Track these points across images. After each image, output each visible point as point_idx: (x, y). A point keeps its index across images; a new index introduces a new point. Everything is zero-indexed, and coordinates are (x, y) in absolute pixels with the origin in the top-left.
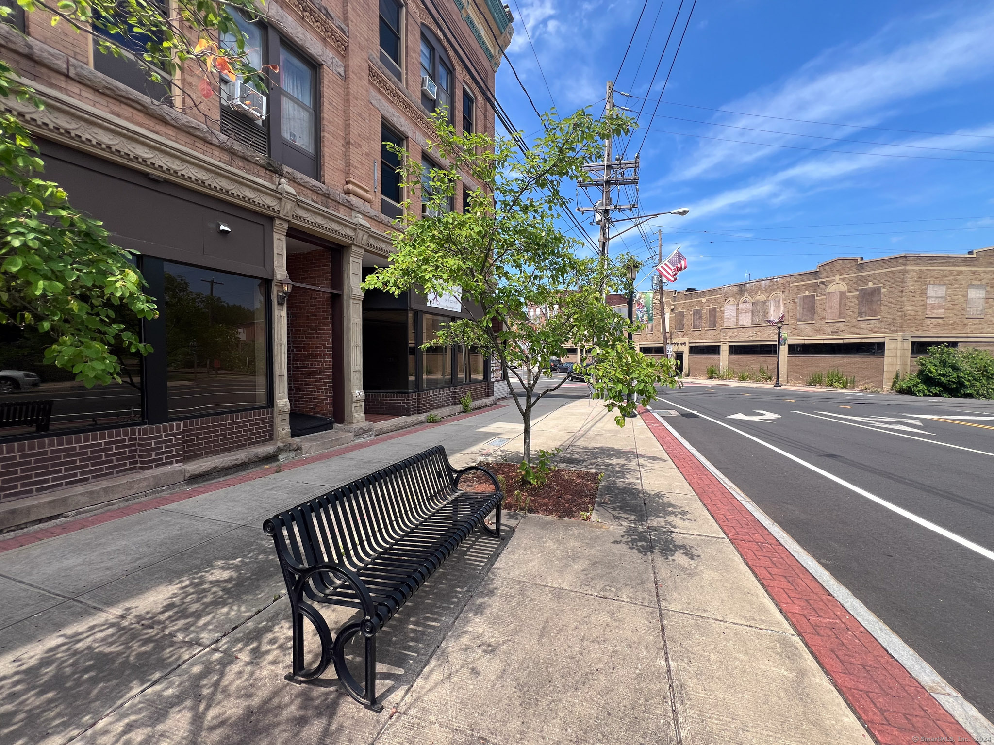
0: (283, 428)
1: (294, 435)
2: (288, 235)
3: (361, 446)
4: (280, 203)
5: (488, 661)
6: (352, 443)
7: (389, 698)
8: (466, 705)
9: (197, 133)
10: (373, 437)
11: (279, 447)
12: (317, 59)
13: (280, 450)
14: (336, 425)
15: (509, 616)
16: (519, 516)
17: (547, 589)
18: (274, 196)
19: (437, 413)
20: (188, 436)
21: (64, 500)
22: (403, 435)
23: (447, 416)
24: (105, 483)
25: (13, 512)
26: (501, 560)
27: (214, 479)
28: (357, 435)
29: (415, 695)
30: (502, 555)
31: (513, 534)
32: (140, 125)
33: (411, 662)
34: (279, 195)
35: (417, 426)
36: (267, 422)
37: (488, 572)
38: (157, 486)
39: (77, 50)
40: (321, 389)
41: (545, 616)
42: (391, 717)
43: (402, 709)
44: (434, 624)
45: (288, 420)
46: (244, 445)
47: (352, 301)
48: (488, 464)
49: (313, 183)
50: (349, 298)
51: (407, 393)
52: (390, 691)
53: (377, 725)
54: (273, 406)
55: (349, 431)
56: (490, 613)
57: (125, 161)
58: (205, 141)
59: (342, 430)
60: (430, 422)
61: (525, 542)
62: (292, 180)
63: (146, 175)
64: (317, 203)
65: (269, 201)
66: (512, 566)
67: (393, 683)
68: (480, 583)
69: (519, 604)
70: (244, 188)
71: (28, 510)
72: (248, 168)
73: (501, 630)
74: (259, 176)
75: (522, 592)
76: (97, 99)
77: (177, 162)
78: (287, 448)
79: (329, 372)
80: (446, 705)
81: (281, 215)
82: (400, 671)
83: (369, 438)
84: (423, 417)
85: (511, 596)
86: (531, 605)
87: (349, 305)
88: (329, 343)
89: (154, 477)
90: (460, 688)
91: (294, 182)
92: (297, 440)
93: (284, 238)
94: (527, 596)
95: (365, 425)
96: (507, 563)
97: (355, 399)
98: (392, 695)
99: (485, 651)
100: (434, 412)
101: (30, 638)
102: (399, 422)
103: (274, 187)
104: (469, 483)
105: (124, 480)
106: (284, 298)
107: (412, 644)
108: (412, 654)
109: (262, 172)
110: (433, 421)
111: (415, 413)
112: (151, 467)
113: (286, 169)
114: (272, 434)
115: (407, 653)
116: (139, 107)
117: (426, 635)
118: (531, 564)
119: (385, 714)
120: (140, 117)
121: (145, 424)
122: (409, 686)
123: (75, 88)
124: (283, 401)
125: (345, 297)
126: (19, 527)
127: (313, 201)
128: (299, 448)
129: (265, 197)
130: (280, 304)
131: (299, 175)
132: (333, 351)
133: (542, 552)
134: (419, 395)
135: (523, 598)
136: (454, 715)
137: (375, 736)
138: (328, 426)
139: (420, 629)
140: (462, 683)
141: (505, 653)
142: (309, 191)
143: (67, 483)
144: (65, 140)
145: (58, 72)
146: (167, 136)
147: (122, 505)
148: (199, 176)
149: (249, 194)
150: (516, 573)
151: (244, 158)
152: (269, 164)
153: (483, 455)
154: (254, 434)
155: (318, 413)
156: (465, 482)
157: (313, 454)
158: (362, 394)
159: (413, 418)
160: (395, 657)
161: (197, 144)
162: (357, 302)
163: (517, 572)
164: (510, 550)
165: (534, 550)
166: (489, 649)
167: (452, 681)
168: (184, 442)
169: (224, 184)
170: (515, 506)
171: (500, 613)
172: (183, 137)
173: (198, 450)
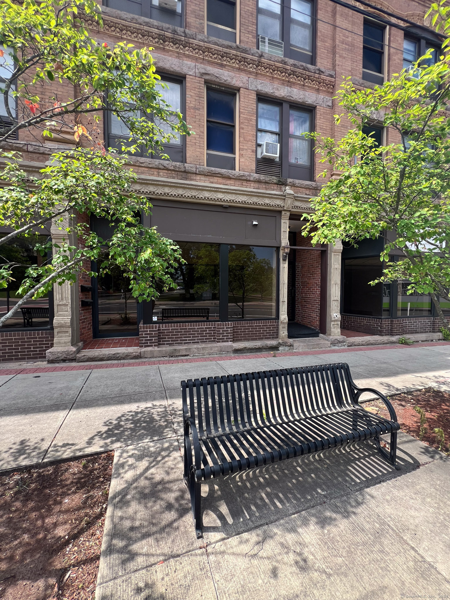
0: (284, 332)
1: (290, 336)
2: (290, 219)
3: (334, 351)
4: (284, 202)
5: (291, 573)
6: (329, 349)
7: (210, 534)
8: (243, 592)
9: (244, 178)
10: (346, 347)
11: (279, 343)
12: (312, 105)
13: (280, 344)
14: (321, 335)
15: (344, 548)
16: (437, 456)
17: (413, 552)
18: (281, 199)
19: (412, 337)
20: (236, 329)
21: (190, 349)
22: (371, 349)
23: (422, 341)
24: (203, 345)
25: (175, 350)
26: (379, 488)
27: (245, 353)
28: (334, 343)
29: (223, 548)
30: (384, 484)
31: (414, 469)
32: (220, 184)
33: (241, 520)
34: (283, 197)
35: (388, 345)
36: (275, 328)
37: (357, 491)
38: (221, 351)
39: (201, 161)
40: (314, 311)
41: (386, 581)
42: (201, 548)
43: (210, 549)
44: (278, 504)
45: (287, 328)
46: (262, 338)
47: (333, 254)
48: (439, 392)
49: (306, 184)
50: (331, 251)
51: (381, 319)
52: (214, 529)
53: (190, 546)
54: (278, 319)
55: (327, 340)
56: (328, 531)
57: (214, 203)
58: (247, 181)
59: (324, 339)
60: (402, 343)
61: (423, 485)
62: (293, 186)
63: (221, 206)
64: (309, 195)
65: (278, 202)
66: (387, 501)
67: (220, 525)
68: (342, 496)
69: (364, 544)
70: (265, 199)
71: (179, 350)
72: (267, 187)
73: (326, 554)
74: (273, 190)
75: (378, 535)
76: (205, 179)
77: (234, 195)
78: (285, 344)
79: (318, 300)
80: (233, 576)
81: (285, 209)
82: (230, 521)
83: (343, 347)
84: (394, 338)
85: (363, 530)
86: (378, 556)
87: (331, 256)
88: (319, 282)
89: (220, 346)
90: (252, 573)
91: (294, 186)
92: (291, 340)
93: (288, 222)
94: (381, 544)
95: (340, 338)
96: (384, 495)
97: (333, 319)
98: (212, 534)
99: (297, 563)
100: (407, 336)
101: (146, 400)
102: (371, 339)
103: (282, 193)
104: (403, 403)
105: (209, 345)
106: (286, 257)
107: (253, 508)
108: (247, 514)
109: (275, 187)
110: (405, 343)
111: (388, 335)
112: (220, 342)
113: (289, 180)
114: (278, 335)
115: (245, 511)
116: (220, 175)
117: (266, 508)
118: (413, 513)
119: (199, 543)
120: (220, 180)
121: (219, 321)
122: (226, 537)
123: (198, 177)
124: (284, 316)
125: (329, 252)
126: (177, 356)
127: (306, 194)
128: (291, 345)
129: (276, 200)
130: (284, 260)
131: (297, 182)
132: (321, 287)
133: (438, 508)
134: (392, 321)
135: (374, 541)
136: (230, 591)
137: (183, 552)
138: (315, 334)
139: (267, 501)
140: (257, 570)
141: (311, 579)
142: (303, 189)
143: (193, 343)
144: (195, 201)
145: (193, 173)
146: (231, 185)
147: (208, 356)
148: (243, 199)
149: (267, 201)
150: (387, 510)
151: (266, 183)
152: (279, 181)
153: (437, 382)
154: (268, 333)
155: (312, 326)
156: (400, 400)
157: (301, 350)
158: (339, 316)
159: (385, 338)
160: (236, 508)
161: (244, 184)
162: (337, 254)
163: (389, 510)
164: (397, 483)
165: (429, 500)
166: (302, 563)
167: (252, 561)
168: (234, 332)
169: (255, 200)
170: (439, 442)
171: (338, 538)
172: (238, 183)
173: (240, 337)
